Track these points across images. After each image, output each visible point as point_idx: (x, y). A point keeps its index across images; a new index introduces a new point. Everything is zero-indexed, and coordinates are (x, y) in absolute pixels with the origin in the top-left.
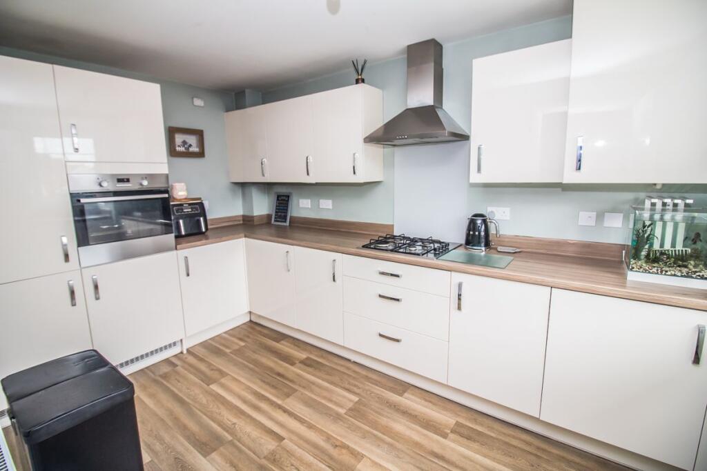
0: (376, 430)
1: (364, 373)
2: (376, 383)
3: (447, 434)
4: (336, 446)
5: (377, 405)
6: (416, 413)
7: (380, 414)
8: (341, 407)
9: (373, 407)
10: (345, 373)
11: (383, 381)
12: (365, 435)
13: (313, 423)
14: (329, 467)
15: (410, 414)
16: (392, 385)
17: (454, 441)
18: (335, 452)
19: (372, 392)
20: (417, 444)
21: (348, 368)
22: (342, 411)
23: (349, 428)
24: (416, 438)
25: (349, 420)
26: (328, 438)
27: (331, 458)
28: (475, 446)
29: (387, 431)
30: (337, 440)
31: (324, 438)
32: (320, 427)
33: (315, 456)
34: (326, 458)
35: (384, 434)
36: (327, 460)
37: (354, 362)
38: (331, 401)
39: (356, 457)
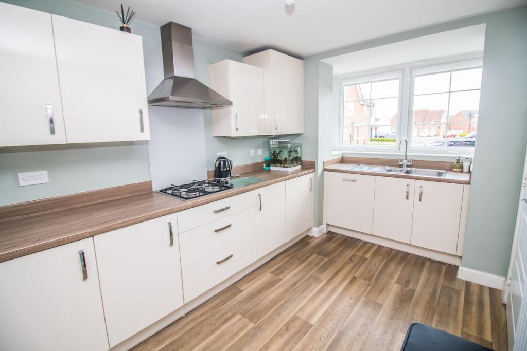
0: (273, 307)
1: (206, 309)
2: (224, 302)
3: (279, 279)
4: (287, 329)
5: (249, 304)
6: (261, 287)
7: (258, 304)
8: (246, 326)
9: (251, 307)
10: (202, 321)
11: (221, 298)
12: (278, 313)
13: (263, 345)
14: (305, 334)
15: (261, 290)
16: (229, 295)
17: (284, 277)
18: (292, 331)
19: (234, 306)
20: (286, 291)
21: (195, 319)
22: (251, 325)
23: (270, 322)
24: (281, 290)
25: (262, 322)
26: (279, 334)
27: (297, 333)
28: (287, 271)
29: (274, 302)
30: (281, 329)
31: (279, 337)
32: (267, 341)
33: (296, 343)
34: (298, 336)
35: (277, 304)
36: (300, 335)
37: (186, 315)
38: (237, 333)
39: (295, 319)
